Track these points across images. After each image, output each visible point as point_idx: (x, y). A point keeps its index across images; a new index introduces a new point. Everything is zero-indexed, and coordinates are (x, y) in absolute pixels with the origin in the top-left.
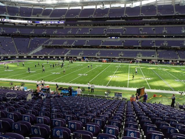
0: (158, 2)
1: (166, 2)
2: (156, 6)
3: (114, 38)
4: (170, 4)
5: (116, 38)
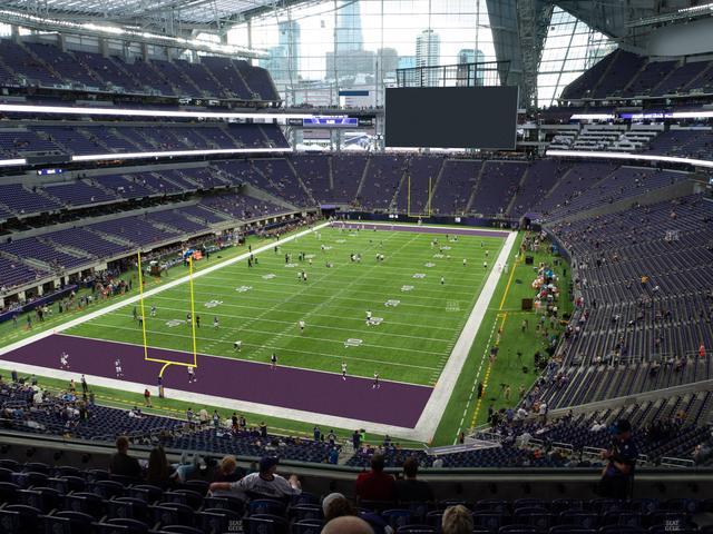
0: (69, 39)
1: (85, 42)
2: (65, 51)
3: (53, 171)
4: (96, 51)
5: (57, 172)
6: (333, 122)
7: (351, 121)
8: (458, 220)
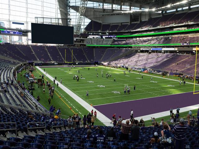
6: (12, 33)
7: (19, 33)
8: (77, 63)
